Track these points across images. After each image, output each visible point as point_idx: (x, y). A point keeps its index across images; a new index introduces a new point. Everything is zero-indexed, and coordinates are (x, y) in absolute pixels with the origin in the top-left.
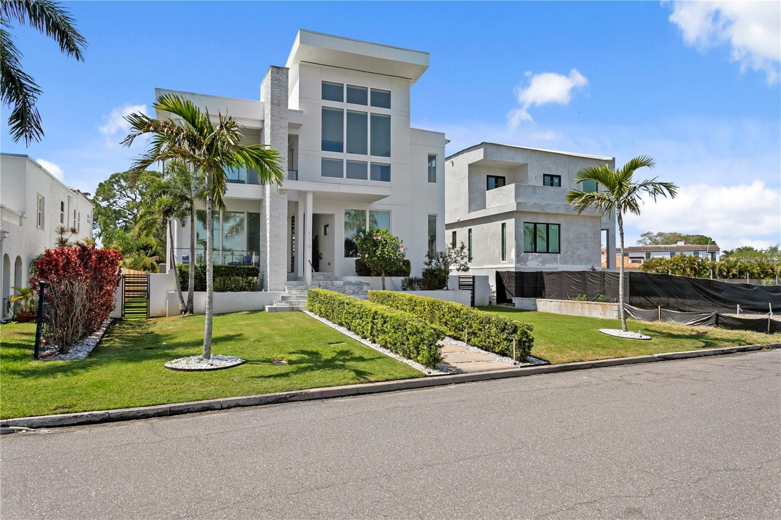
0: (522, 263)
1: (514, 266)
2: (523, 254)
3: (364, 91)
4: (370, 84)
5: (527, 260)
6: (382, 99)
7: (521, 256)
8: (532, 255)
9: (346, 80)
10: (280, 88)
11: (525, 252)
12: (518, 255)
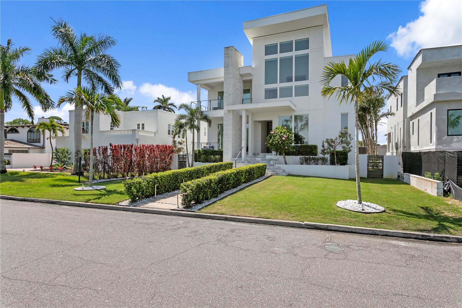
0: (444, 145)
1: (434, 147)
2: (447, 137)
3: (291, 43)
4: (293, 38)
5: (451, 142)
6: (304, 44)
7: (443, 139)
8: (458, 138)
9: (278, 40)
10: (229, 58)
11: (448, 135)
12: (439, 138)
